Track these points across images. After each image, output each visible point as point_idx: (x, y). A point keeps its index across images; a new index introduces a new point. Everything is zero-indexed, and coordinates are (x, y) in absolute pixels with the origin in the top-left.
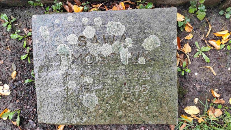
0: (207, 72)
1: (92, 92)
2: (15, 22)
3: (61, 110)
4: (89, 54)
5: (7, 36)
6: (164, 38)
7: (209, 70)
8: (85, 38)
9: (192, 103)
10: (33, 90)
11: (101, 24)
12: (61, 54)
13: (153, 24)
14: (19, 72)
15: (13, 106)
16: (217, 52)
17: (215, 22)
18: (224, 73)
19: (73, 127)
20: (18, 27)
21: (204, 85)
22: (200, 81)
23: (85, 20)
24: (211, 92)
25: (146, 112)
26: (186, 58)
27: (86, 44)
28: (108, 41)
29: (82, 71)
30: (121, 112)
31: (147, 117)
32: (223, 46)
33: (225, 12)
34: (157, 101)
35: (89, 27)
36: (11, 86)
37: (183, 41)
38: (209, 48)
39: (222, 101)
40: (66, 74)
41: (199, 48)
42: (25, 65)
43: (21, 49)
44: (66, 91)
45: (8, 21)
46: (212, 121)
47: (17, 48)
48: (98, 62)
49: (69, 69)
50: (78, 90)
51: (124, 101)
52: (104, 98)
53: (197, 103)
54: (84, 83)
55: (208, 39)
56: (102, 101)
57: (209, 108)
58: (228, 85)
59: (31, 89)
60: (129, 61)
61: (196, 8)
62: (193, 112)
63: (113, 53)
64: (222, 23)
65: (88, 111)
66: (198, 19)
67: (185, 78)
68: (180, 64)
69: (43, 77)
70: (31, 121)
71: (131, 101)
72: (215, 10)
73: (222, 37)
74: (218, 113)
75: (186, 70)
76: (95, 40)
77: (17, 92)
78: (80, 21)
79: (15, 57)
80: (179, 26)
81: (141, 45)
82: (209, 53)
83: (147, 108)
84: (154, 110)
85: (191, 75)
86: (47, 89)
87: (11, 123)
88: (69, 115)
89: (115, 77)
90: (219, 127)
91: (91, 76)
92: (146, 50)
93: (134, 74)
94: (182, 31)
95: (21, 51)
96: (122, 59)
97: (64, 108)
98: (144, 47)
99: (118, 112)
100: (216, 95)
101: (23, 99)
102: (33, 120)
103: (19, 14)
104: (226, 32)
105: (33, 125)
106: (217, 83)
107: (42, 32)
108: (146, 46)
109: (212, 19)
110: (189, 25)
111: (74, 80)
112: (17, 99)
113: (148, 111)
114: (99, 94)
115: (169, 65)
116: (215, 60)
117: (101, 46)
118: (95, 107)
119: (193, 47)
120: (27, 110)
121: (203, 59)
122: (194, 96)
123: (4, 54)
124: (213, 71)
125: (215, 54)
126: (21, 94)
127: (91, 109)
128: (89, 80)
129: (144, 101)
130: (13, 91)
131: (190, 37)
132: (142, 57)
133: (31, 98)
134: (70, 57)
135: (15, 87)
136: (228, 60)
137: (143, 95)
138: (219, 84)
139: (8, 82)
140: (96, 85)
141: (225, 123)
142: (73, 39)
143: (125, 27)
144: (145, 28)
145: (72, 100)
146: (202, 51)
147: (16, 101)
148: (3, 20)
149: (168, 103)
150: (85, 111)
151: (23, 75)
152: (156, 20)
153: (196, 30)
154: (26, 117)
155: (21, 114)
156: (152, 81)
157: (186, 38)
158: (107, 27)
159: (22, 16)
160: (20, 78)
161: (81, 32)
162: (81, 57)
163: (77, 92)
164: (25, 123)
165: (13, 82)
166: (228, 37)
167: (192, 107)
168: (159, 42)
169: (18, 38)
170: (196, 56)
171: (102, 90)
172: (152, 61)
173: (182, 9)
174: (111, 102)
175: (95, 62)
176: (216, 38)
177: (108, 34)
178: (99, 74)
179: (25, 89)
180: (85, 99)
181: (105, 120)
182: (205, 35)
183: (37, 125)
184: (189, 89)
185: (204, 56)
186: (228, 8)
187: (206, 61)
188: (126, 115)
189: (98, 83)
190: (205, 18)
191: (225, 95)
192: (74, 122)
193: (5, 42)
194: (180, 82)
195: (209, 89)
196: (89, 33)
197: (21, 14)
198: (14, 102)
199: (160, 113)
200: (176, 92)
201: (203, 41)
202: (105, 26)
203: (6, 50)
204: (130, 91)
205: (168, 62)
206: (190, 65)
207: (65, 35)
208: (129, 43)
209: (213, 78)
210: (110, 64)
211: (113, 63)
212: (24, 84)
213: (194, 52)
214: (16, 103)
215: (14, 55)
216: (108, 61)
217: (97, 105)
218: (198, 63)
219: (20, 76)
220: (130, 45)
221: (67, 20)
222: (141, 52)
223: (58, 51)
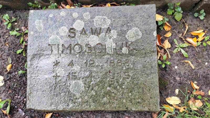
0: (186, 66)
1: (79, 79)
2: (15, 22)
3: (49, 96)
4: (77, 44)
5: (7, 34)
6: (145, 30)
7: (187, 64)
8: (74, 30)
9: (173, 94)
10: (25, 81)
11: (89, 18)
12: (52, 44)
13: (136, 18)
14: (14, 65)
15: (5, 96)
16: (194, 49)
17: (191, 23)
18: (202, 67)
19: (60, 116)
20: (17, 26)
21: (183, 78)
22: (180, 73)
23: (75, 15)
24: (190, 84)
25: (130, 99)
26: (166, 53)
27: (75, 35)
28: (95, 33)
29: (71, 60)
30: (105, 98)
31: (130, 103)
32: (199, 43)
33: (199, 14)
34: (140, 88)
35: (79, 21)
36: (6, 77)
37: (162, 39)
38: (187, 45)
39: (202, 93)
40: (56, 62)
41: (177, 44)
42: (20, 58)
43: (18, 45)
44: (55, 78)
45: (9, 21)
46: (193, 111)
47: (15, 44)
48: (86, 51)
49: (58, 57)
50: (66, 77)
51: (108, 88)
52: (90, 85)
53: (178, 94)
54: (72, 70)
55: (185, 38)
56: (88, 88)
57: (189, 98)
58: (206, 78)
59: (24, 80)
60: (113, 50)
61: (174, 10)
62: (174, 102)
63: (99, 44)
64: (197, 24)
65: (75, 97)
66: (176, 21)
67: (166, 71)
68: (161, 58)
69: (34, 64)
70: (20, 110)
71: (115, 88)
72: (191, 13)
73: (198, 36)
74: (199, 104)
75: (166, 62)
76: (83, 32)
77: (10, 83)
78: (71, 15)
79: (12, 52)
80: (159, 24)
81: (124, 36)
82: (187, 49)
83: (130, 94)
84: (137, 97)
85: (171, 68)
86: (38, 76)
87: (2, 112)
88: (57, 101)
89: (100, 65)
90: (200, 117)
91: (78, 65)
92: (128, 41)
93: (118, 63)
94: (161, 29)
95: (18, 46)
96: (108, 49)
97: (52, 94)
98: (127, 38)
99: (102, 98)
100: (196, 87)
101: (15, 89)
102: (22, 109)
103: (19, 15)
104: (201, 31)
105: (22, 114)
106: (196, 76)
107: (37, 25)
108: (129, 38)
109: (188, 21)
110: (168, 24)
111: (63, 67)
112: (10, 89)
113: (131, 98)
114: (86, 80)
115: (150, 55)
116: (193, 56)
117: (89, 37)
118: (81, 94)
119: (172, 44)
120: (17, 100)
121: (181, 54)
122: (175, 87)
123: (2, 49)
124: (192, 65)
125: (193, 50)
126: (14, 85)
127: (77, 95)
128: (76, 68)
129: (127, 88)
130: (7, 82)
131: (169, 35)
132: (125, 47)
133: (23, 88)
134: (60, 46)
135: (9, 78)
136: (205, 56)
137: (126, 82)
138: (198, 77)
139: (3, 74)
140: (83, 73)
141: (205, 113)
142: (64, 30)
143: (110, 21)
144: (128, 21)
145: (60, 86)
146: (181, 47)
147: (8, 91)
148: (5, 20)
149: (150, 90)
150: (72, 97)
151: (17, 68)
152: (137, 15)
153: (174, 29)
154: (16, 107)
155: (12, 104)
156: (134, 69)
157: (165, 36)
158: (95, 20)
159: (22, 17)
160: (14, 70)
161: (72, 25)
162: (71, 47)
163: (65, 78)
164: (14, 112)
165: (8, 74)
166: (203, 35)
167: (173, 97)
168: (140, 33)
169: (16, 35)
170: (175, 51)
171: (89, 77)
172: (135, 51)
173: (161, 11)
174: (96, 88)
175: (83, 52)
176: (192, 37)
177: (95, 26)
178: (86, 62)
179: (18, 80)
180: (72, 86)
181: (90, 106)
182: (183, 34)
183: (26, 114)
184: (170, 81)
185: (183, 51)
186: (202, 10)
187: (185, 56)
188: (110, 101)
189: (85, 71)
190: (181, 19)
191: (204, 88)
192: (61, 107)
193: (4, 39)
194: (161, 74)
195: (189, 81)
196: (79, 25)
197: (21, 15)
198: (7, 92)
199: (143, 100)
200: (157, 80)
201: (181, 39)
202: (93, 19)
203: (4, 45)
204: (114, 78)
205: (149, 51)
206: (170, 59)
207: (57, 28)
208: (114, 34)
209: (192, 71)
210: (96, 53)
211: (99, 53)
212: (17, 76)
213: (173, 48)
214: (9, 93)
215: (11, 50)
216: (95, 50)
217: (83, 91)
218: (178, 58)
219: (15, 68)
220: (115, 37)
221: (60, 15)
222: (124, 42)
223: (50, 41)
